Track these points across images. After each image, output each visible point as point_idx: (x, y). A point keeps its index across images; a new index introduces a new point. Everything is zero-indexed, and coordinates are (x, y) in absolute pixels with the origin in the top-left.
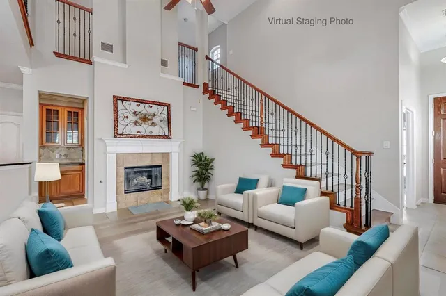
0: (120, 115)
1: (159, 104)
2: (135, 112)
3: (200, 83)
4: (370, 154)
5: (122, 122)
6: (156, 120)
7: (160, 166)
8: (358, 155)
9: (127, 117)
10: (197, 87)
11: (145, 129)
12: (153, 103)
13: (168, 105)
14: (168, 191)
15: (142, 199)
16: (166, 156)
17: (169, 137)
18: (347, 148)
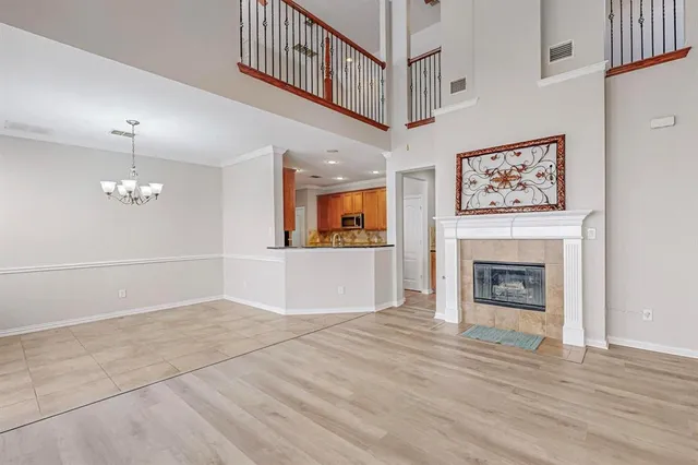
0: (465, 180)
1: (536, 143)
2: (488, 171)
5: (467, 191)
6: (527, 176)
7: (542, 266)
9: (475, 182)
11: (505, 196)
12: (523, 145)
13: (560, 139)
14: (559, 321)
15: (502, 319)
16: (555, 245)
17: (561, 205)
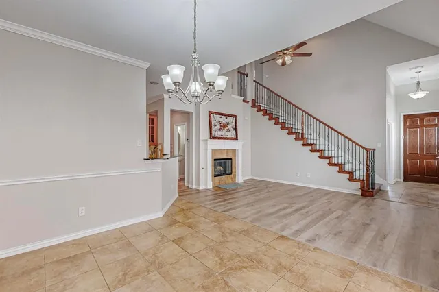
0: (212, 124)
1: (231, 116)
2: (219, 122)
3: (250, 99)
4: (374, 150)
5: (214, 129)
6: (230, 127)
7: (231, 159)
8: (368, 150)
9: (216, 125)
10: (248, 102)
11: (224, 133)
12: (229, 115)
13: (235, 117)
14: (235, 176)
16: (234, 151)
17: (236, 139)
18: (361, 146)
